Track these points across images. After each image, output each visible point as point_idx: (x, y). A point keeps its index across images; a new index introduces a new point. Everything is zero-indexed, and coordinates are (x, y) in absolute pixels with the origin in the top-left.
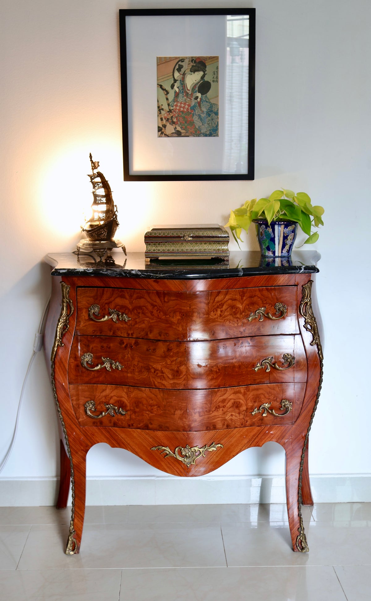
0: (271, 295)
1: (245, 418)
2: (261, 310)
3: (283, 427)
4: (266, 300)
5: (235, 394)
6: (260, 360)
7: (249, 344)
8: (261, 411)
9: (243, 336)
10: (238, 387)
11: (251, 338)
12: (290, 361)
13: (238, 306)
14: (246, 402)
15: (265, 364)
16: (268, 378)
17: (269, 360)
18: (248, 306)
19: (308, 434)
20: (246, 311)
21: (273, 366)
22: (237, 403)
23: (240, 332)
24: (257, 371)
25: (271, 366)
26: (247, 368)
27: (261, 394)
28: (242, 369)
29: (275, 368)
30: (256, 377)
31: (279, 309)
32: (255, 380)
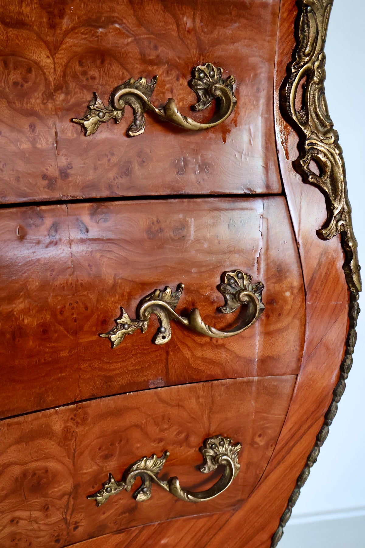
0: (178, 26)
1: (68, 518)
2: (137, 88)
3: (201, 520)
4: (156, 48)
5: (27, 443)
6: (130, 296)
7: (87, 231)
8: (130, 487)
9: (57, 195)
10: (40, 414)
11: (95, 205)
12: (246, 299)
13: (35, 57)
14: (74, 465)
15: (152, 313)
16: (162, 366)
17: (167, 298)
18: (81, 64)
19: (280, 532)
20: (72, 85)
21: (186, 322)
22: (34, 474)
23: (45, 177)
24: (120, 343)
25: (174, 322)
26: (75, 333)
27: (131, 427)
28: (56, 341)
29: (192, 330)
30: (112, 367)
31: (208, 91)
32: (108, 379)
